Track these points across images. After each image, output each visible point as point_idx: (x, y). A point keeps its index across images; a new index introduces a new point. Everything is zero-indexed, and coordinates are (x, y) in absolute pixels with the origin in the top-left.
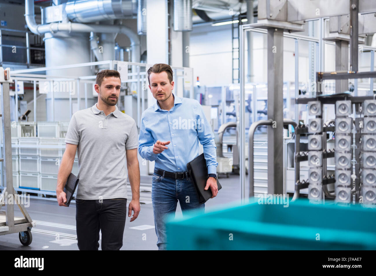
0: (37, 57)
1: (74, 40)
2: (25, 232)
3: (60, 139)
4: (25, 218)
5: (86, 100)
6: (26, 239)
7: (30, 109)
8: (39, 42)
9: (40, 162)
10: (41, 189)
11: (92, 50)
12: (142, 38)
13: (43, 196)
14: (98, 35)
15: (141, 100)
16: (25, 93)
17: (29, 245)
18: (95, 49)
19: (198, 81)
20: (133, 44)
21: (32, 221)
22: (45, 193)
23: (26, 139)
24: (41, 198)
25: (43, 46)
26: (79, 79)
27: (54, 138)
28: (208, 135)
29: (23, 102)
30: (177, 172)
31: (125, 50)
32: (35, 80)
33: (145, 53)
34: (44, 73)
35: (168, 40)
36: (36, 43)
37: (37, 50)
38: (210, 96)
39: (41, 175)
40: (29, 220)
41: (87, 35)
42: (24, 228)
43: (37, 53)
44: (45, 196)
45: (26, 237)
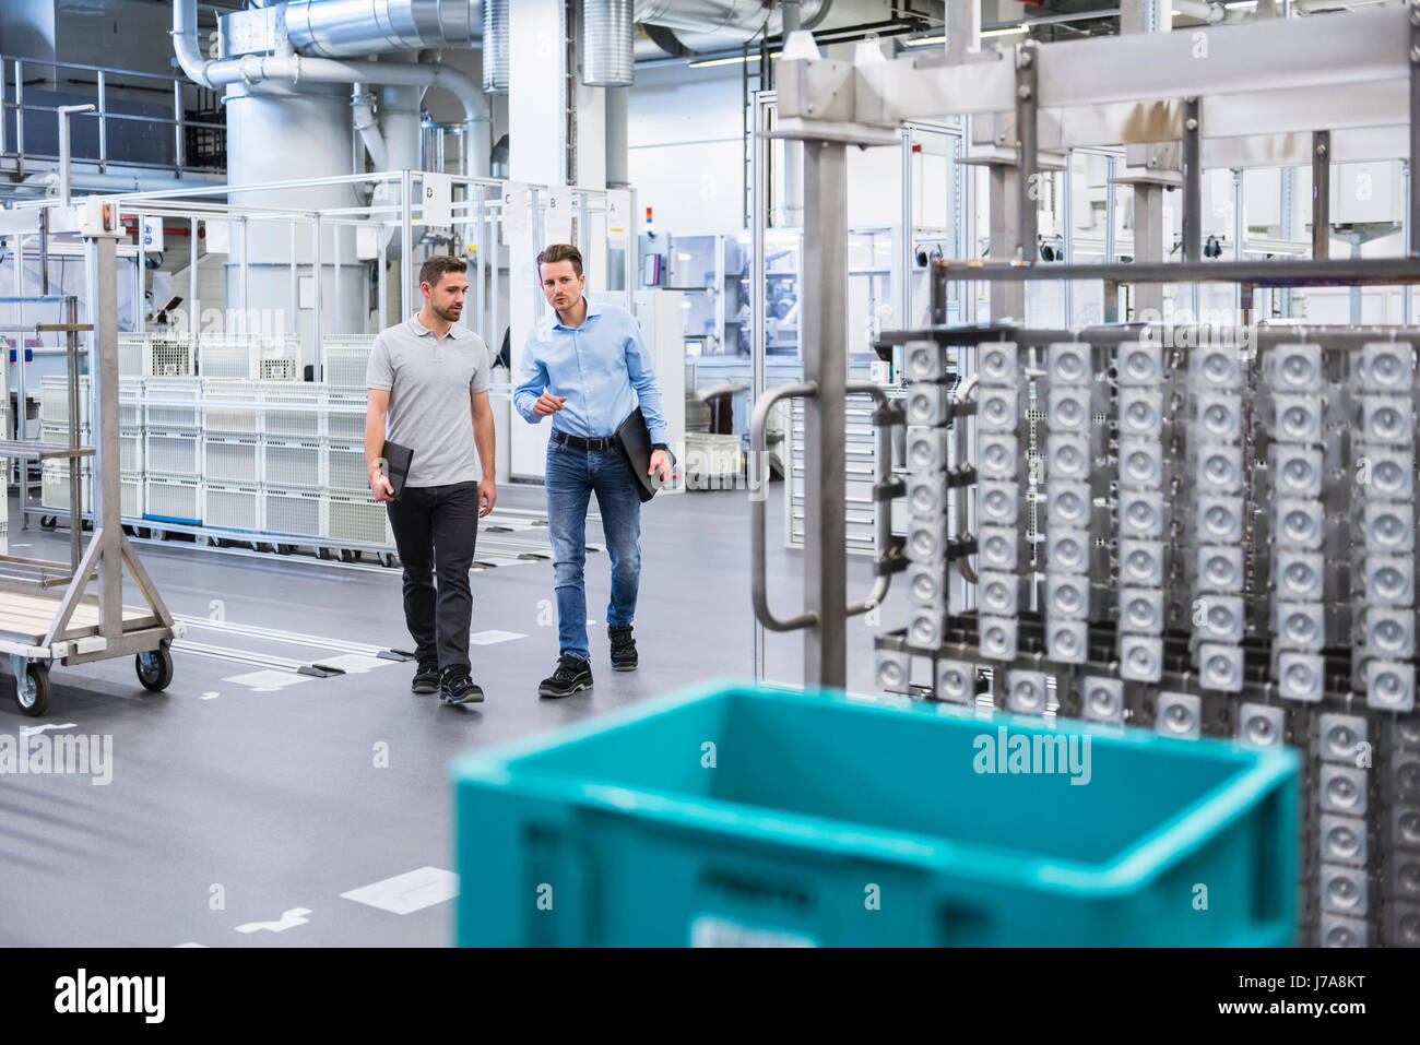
0: (205, 144)
1: (307, 104)
2: (151, 653)
3: (262, 382)
4: (153, 615)
5: (337, 267)
6: (156, 673)
7: (179, 296)
8: (210, 107)
9: (204, 447)
10: (204, 523)
11: (357, 131)
12: (497, 101)
13: (211, 543)
14: (375, 91)
15: (488, 269)
16: (165, 249)
17: (164, 690)
18: (365, 129)
19: (649, 220)
20: (470, 116)
21: (172, 622)
22: (216, 535)
23: (165, 381)
24: (205, 548)
25: (221, 116)
26: (318, 215)
27: (243, 381)
28: (649, 372)
29: (161, 276)
30: (589, 438)
31: (447, 132)
32: (195, 217)
33: (505, 141)
34: (223, 199)
35: (565, 110)
36: (203, 108)
37: (204, 128)
38: (685, 257)
39: (205, 483)
40: (165, 620)
41: (344, 89)
42: (150, 640)
43: (204, 135)
44: (216, 541)
45: (157, 665)
